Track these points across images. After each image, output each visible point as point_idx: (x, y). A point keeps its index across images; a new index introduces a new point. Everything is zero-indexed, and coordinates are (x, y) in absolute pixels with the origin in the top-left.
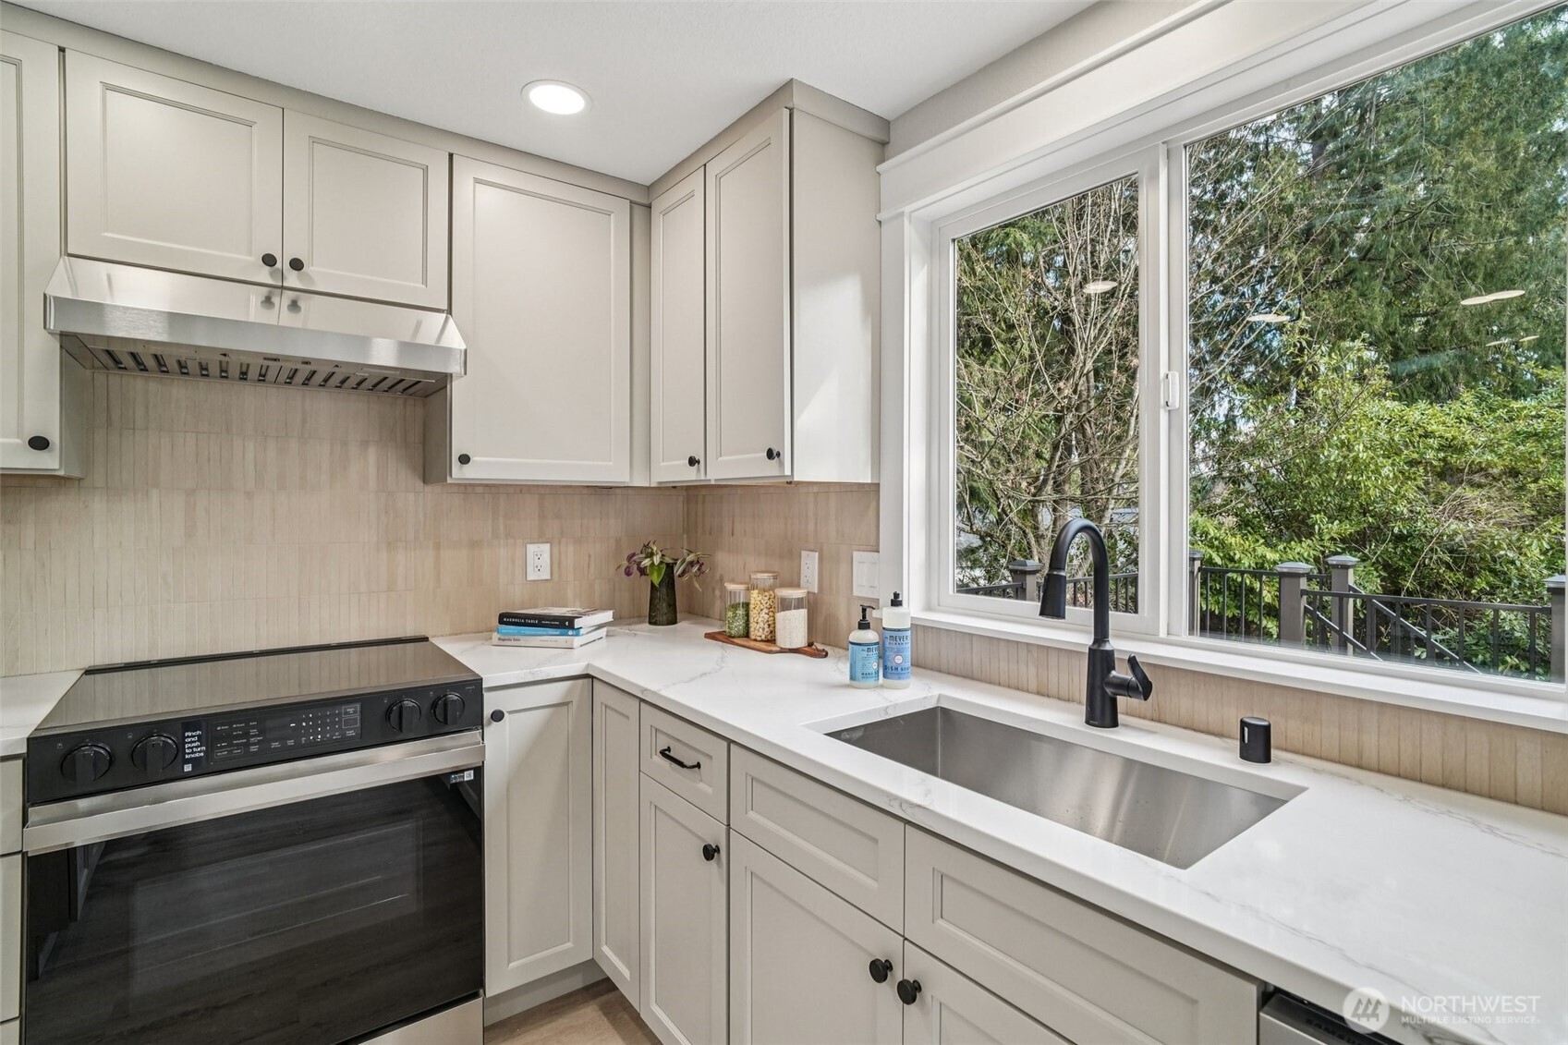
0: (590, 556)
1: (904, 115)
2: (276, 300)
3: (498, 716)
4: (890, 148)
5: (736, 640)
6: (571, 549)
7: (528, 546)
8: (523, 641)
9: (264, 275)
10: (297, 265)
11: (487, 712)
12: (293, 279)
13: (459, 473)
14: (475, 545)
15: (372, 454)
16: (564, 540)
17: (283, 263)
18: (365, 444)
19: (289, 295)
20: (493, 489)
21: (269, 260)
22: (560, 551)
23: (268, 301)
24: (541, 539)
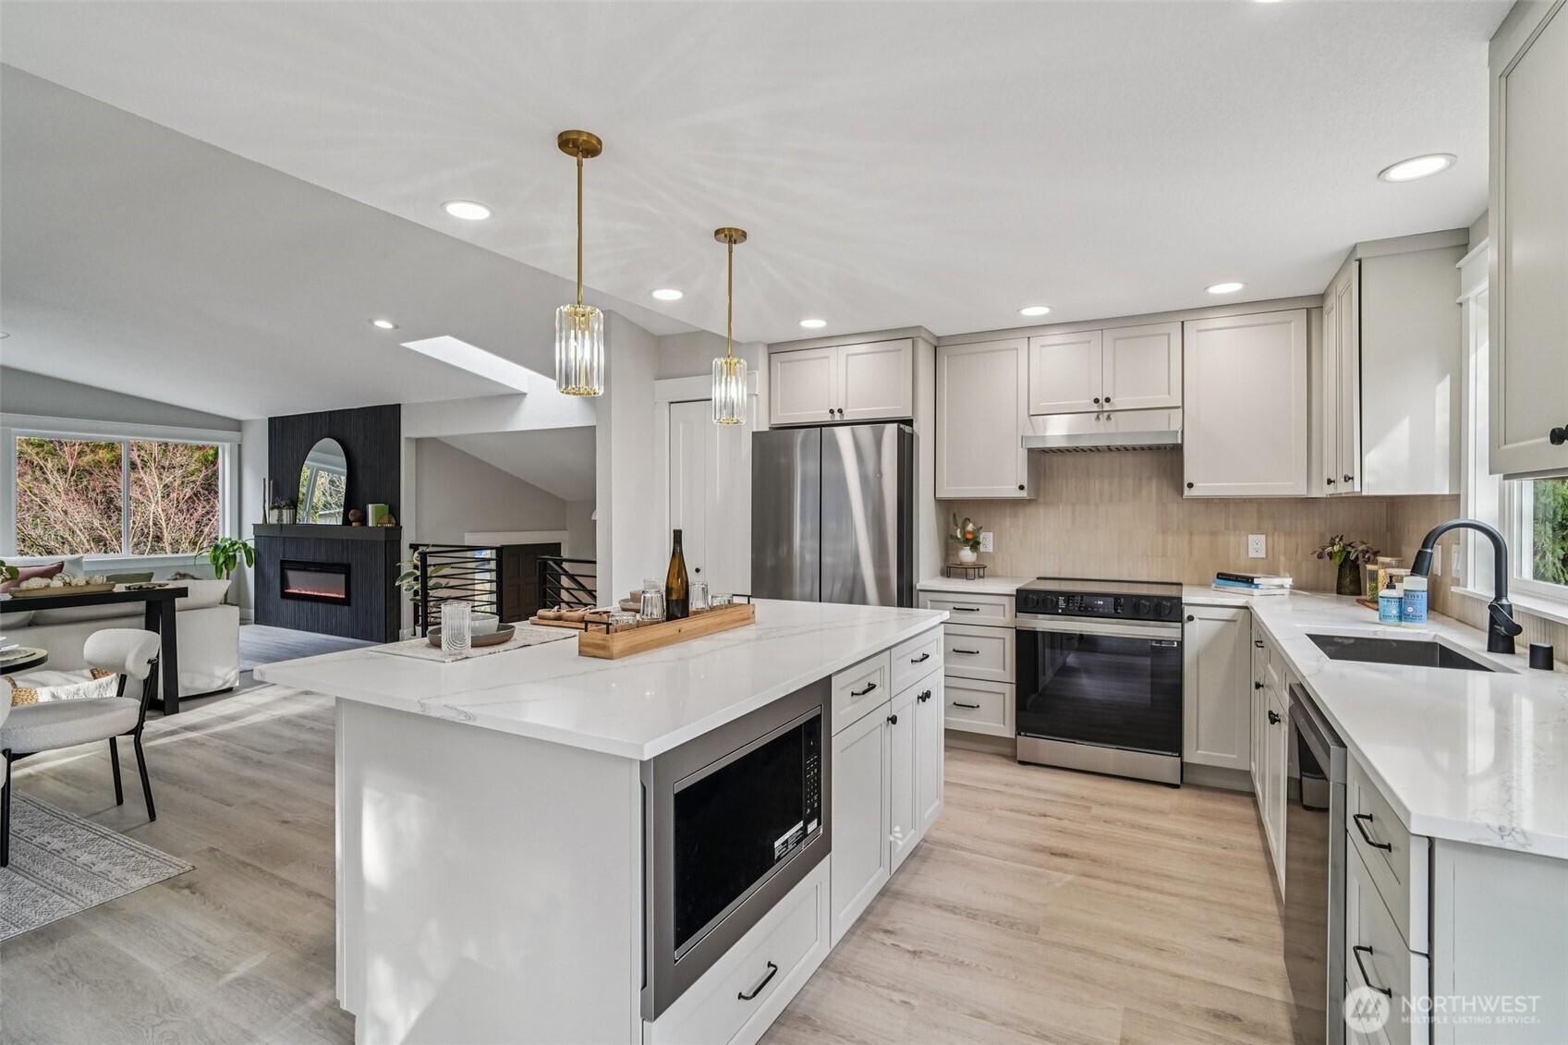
0: (1297, 545)
1: (1473, 225)
2: (1101, 417)
3: (1191, 618)
4: (1470, 246)
5: (1367, 604)
6: (1282, 539)
7: (1250, 536)
8: (1228, 589)
9: (1095, 407)
10: (1108, 400)
11: (1186, 616)
12: (1107, 407)
13: (1187, 492)
14: (1213, 534)
15: (1154, 483)
16: (1276, 533)
17: (1102, 400)
18: (1150, 478)
19: (1106, 414)
20: (1208, 502)
21: (1096, 401)
22: (1273, 541)
23: (1098, 418)
24: (1259, 531)
